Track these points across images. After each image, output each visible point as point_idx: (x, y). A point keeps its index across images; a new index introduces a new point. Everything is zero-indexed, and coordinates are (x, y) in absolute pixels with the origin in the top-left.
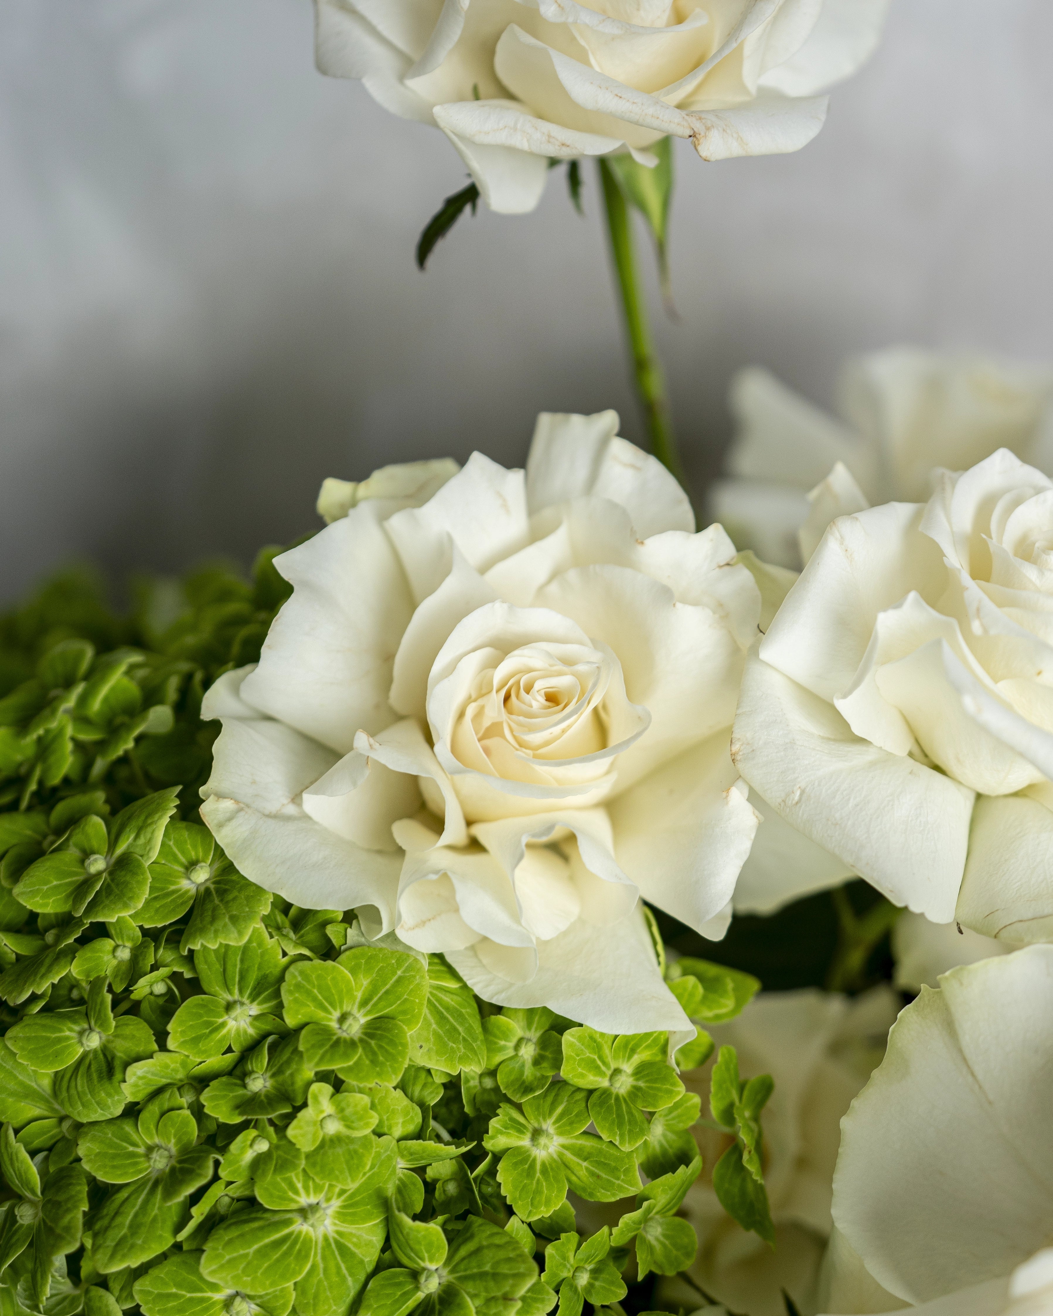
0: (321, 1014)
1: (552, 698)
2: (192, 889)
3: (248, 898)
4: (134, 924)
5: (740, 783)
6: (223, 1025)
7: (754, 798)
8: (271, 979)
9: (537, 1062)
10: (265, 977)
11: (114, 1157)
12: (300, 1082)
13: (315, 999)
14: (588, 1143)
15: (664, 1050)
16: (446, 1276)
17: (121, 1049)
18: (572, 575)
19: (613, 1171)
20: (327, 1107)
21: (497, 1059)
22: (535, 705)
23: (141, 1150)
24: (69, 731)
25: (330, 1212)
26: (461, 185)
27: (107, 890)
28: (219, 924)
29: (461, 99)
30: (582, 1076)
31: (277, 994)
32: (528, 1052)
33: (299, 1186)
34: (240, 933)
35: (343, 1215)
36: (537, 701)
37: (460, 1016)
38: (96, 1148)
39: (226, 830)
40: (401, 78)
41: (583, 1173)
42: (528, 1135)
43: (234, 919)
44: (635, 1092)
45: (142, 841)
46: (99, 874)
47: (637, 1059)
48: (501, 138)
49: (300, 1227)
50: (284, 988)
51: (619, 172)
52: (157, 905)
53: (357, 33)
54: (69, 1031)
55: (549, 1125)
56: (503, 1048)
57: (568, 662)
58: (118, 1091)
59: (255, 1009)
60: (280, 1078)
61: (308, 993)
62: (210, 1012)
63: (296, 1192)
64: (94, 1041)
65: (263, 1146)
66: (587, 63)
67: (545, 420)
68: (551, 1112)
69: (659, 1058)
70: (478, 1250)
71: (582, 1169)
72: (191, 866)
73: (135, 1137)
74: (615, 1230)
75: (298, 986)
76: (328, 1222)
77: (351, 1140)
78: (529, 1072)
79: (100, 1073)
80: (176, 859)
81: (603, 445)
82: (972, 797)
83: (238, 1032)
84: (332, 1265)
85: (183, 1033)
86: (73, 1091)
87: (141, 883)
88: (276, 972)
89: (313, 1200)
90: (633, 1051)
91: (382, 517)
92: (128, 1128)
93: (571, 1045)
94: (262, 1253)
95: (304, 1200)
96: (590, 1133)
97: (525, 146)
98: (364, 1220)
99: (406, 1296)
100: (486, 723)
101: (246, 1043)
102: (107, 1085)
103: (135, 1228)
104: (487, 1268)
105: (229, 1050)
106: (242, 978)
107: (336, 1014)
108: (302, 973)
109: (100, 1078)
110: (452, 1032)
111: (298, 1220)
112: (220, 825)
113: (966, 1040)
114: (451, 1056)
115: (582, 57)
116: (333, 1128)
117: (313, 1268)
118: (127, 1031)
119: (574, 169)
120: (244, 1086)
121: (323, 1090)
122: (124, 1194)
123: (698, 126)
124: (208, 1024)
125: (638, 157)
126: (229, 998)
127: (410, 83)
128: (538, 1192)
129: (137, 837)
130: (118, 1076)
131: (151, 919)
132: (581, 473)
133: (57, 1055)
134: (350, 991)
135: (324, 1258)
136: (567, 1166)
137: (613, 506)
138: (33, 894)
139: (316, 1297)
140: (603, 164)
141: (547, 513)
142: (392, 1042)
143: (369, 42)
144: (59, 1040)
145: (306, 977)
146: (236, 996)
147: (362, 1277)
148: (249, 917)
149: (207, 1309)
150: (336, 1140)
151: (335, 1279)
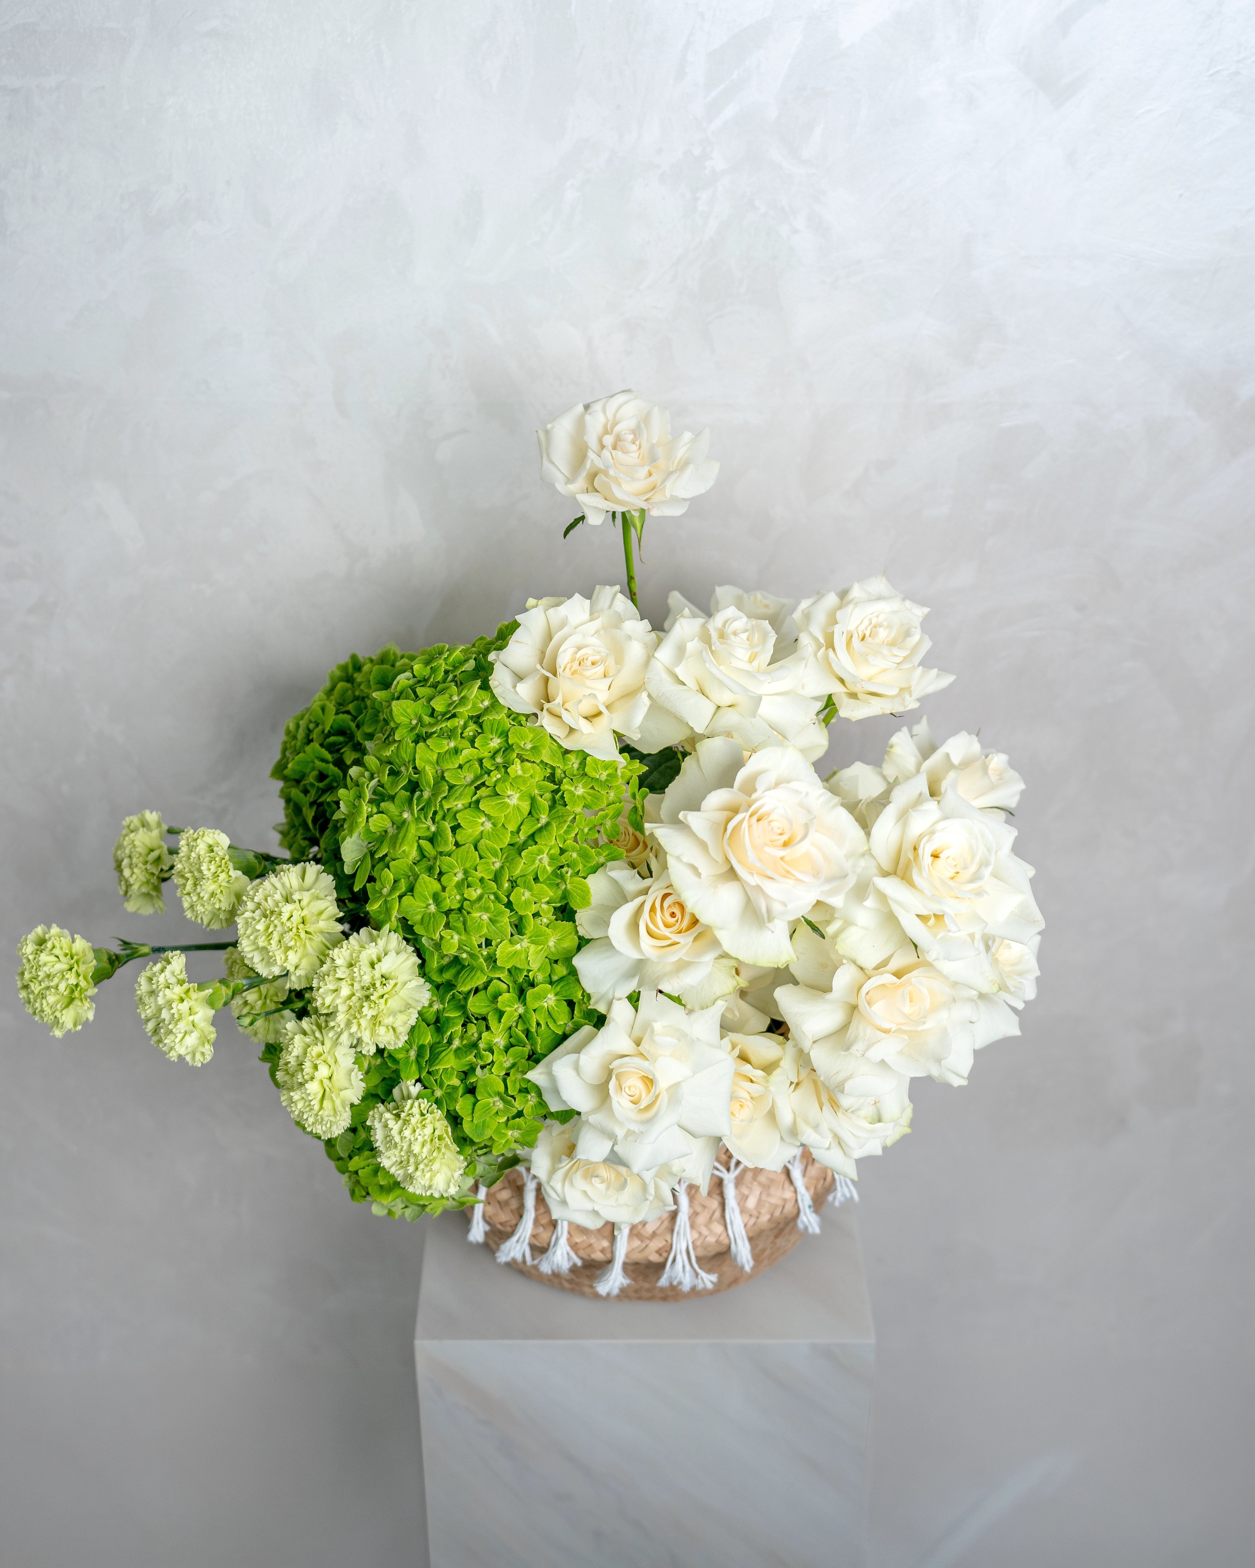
0: (519, 741)
1: (593, 664)
2: (483, 707)
3: (501, 708)
4: (467, 714)
5: (646, 691)
6: (490, 744)
7: (649, 696)
8: (505, 731)
9: (578, 769)
10: (503, 731)
11: (455, 777)
12: (511, 759)
13: (518, 737)
14: (591, 791)
15: (616, 770)
16: (547, 820)
17: (460, 747)
18: (602, 632)
19: (598, 799)
20: (519, 767)
21: (566, 768)
22: (588, 664)
23: (463, 777)
24: (444, 665)
25: (516, 797)
26: (581, 515)
27: (459, 704)
28: (493, 713)
29: (583, 493)
30: (591, 772)
31: (507, 736)
32: (576, 766)
33: (508, 788)
34: (499, 716)
35: (519, 799)
36: (589, 663)
37: (557, 753)
38: (450, 774)
39: (496, 689)
40: (566, 484)
41: (589, 800)
42: (574, 787)
43: (497, 713)
44: (607, 780)
45: (469, 692)
46: (456, 701)
47: (608, 772)
48: (594, 504)
49: (506, 800)
50: (509, 733)
51: (628, 516)
52: (473, 709)
53: (554, 469)
54: (445, 742)
55: (580, 785)
56: (569, 764)
57: (599, 652)
58: (459, 759)
59: (499, 741)
60: (506, 758)
61: (516, 735)
62: (487, 739)
63: (507, 790)
64: (452, 745)
65: (499, 776)
66: (621, 487)
67: (598, 587)
68: (581, 781)
69: (614, 772)
70: (558, 810)
71: (589, 798)
72: (482, 701)
73: (461, 773)
74: (597, 817)
75: (513, 733)
76: (515, 800)
77: (524, 777)
78: (575, 772)
79: (453, 753)
80: (479, 699)
81: (615, 594)
82: (715, 707)
83: (493, 747)
84: (515, 812)
85: (479, 743)
86: (444, 759)
87: (469, 702)
88: (507, 729)
89: (512, 793)
90: (607, 769)
91: (545, 611)
92: (459, 770)
93: (589, 761)
94: (497, 804)
95: (509, 793)
96: (593, 788)
97: (601, 507)
98: (525, 801)
99: (535, 825)
100: (573, 670)
101: (495, 751)
102: (455, 756)
103: (461, 795)
104: (560, 815)
105: (490, 752)
106: (497, 730)
107: (523, 743)
108: (515, 729)
109: (453, 754)
110: (554, 755)
111: (507, 798)
112: (494, 688)
113: (701, 762)
114: (554, 761)
115: (619, 485)
116: (520, 773)
117: (510, 812)
118: (463, 742)
119: (614, 513)
120: (494, 760)
121: (518, 761)
122: (457, 787)
123: (650, 507)
124: (486, 742)
125: (633, 513)
126: (492, 737)
127: (569, 486)
128: (575, 801)
129: (468, 690)
130: (459, 754)
131: (471, 713)
132: (608, 603)
133: (441, 747)
134: (528, 736)
135: (513, 810)
136: (584, 798)
137: (616, 612)
138: (436, 704)
139: (510, 820)
140: (623, 514)
141: (596, 615)
142: (538, 751)
143: (557, 473)
144: (442, 744)
145: (516, 730)
146: (494, 736)
147: (523, 819)
148: (501, 712)
149: (477, 824)
150: (520, 776)
151: (515, 816)
